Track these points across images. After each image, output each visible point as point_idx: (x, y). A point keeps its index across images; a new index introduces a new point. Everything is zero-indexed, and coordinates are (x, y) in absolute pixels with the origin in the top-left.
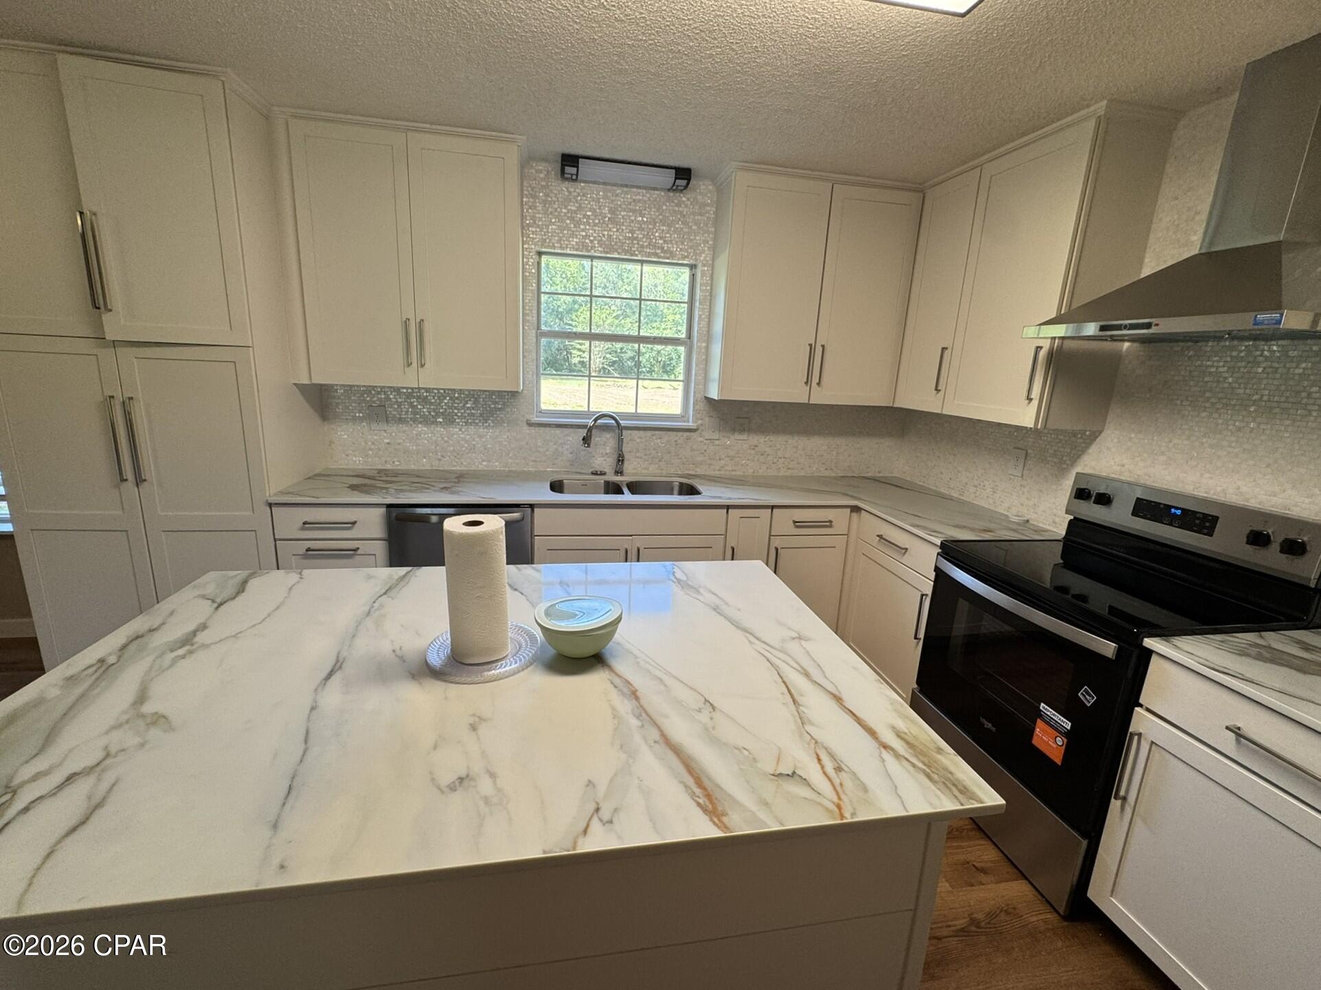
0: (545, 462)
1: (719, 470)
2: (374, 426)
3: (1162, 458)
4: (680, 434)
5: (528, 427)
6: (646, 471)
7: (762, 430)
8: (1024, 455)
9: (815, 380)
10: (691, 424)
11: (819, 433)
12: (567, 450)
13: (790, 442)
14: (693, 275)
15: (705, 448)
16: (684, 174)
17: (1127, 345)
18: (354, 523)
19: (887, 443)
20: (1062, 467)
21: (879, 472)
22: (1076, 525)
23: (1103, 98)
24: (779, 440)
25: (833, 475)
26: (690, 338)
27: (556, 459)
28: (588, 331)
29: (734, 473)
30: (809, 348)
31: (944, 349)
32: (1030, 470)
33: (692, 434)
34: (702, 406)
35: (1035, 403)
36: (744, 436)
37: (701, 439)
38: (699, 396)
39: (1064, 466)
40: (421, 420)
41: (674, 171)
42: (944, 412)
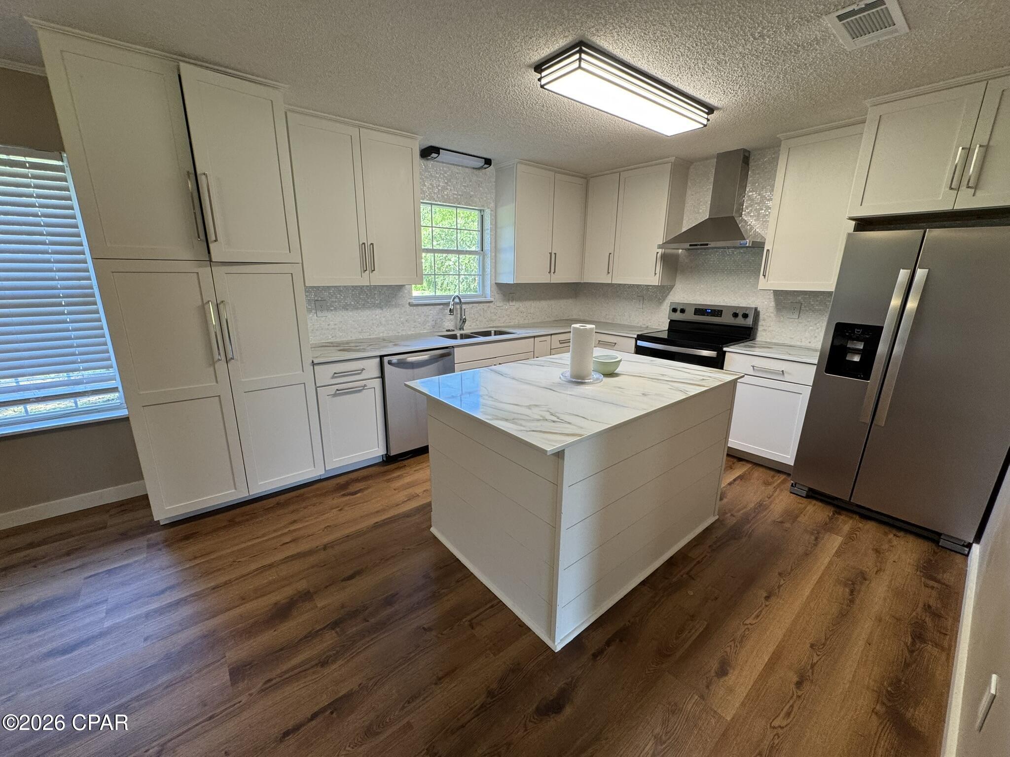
0: (419, 327)
1: (504, 323)
2: (319, 314)
3: (698, 293)
4: (485, 304)
5: (409, 306)
6: (470, 327)
7: (519, 299)
8: (642, 299)
9: (552, 271)
10: (489, 299)
11: (545, 299)
12: (431, 319)
13: (533, 304)
14: (482, 216)
15: (497, 311)
16: (488, 162)
17: (680, 251)
18: (363, 369)
19: (570, 301)
20: (660, 301)
21: (568, 317)
22: (672, 323)
23: (674, 156)
24: (528, 304)
25: (551, 320)
26: (482, 251)
27: (425, 325)
28: (432, 248)
29: (510, 324)
30: (549, 255)
31: (610, 254)
32: (645, 305)
33: (490, 304)
34: (495, 287)
35: (658, 275)
36: (514, 303)
37: (495, 306)
38: (493, 282)
39: (661, 301)
40: (360, 306)
41: (484, 160)
42: (613, 282)
